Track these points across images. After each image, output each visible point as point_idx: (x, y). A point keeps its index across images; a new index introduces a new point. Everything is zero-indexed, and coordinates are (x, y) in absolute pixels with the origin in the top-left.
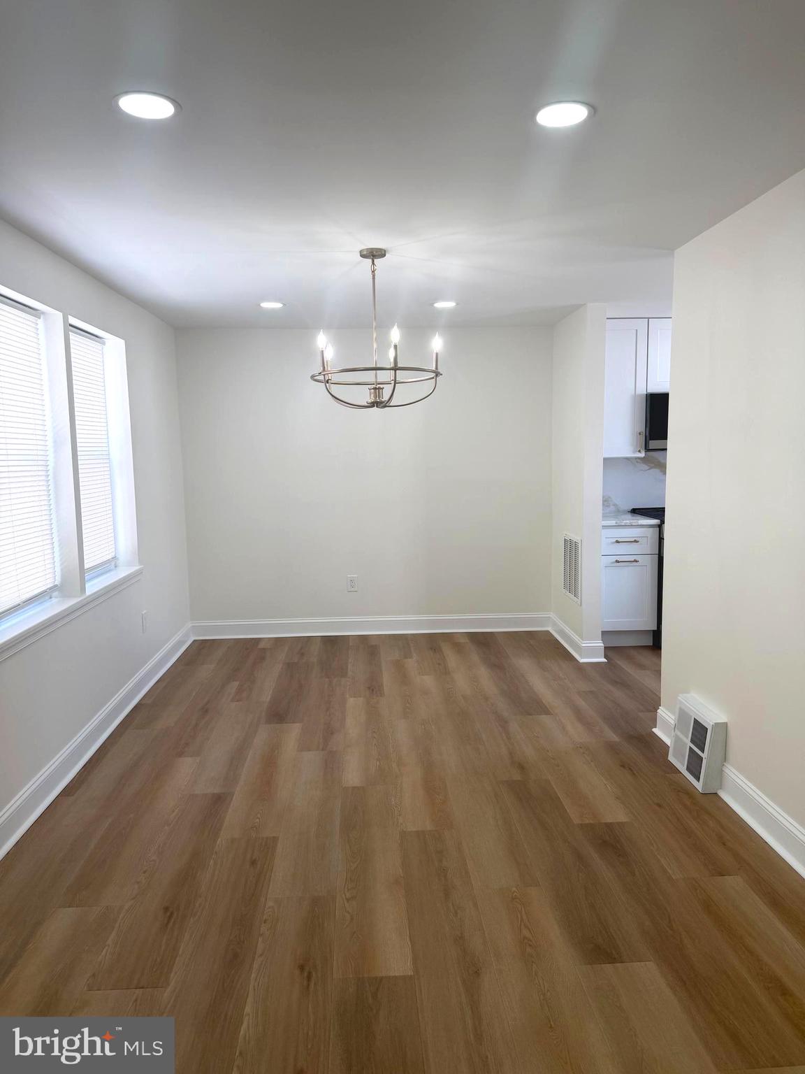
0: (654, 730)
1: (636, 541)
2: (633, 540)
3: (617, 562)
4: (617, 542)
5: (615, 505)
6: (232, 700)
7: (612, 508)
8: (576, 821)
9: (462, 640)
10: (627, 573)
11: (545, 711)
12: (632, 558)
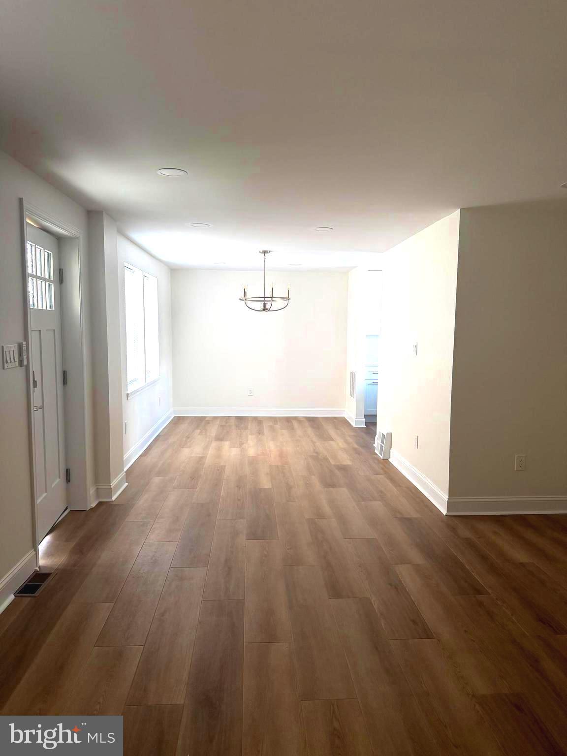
0: (374, 445)
3: (373, 383)
4: (374, 373)
6: (199, 435)
8: (333, 464)
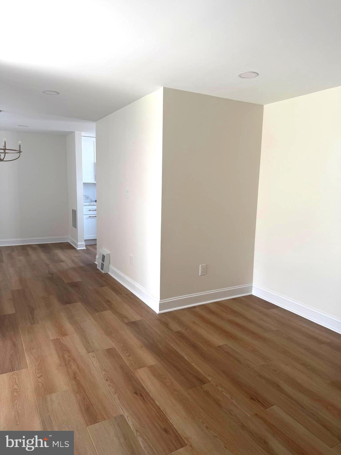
0: (95, 262)
1: (96, 210)
2: (95, 210)
3: (90, 217)
4: (90, 210)
5: (91, 199)
7: (89, 200)
8: (66, 282)
9: (35, 246)
10: (94, 220)
11: (62, 261)
12: (95, 216)
